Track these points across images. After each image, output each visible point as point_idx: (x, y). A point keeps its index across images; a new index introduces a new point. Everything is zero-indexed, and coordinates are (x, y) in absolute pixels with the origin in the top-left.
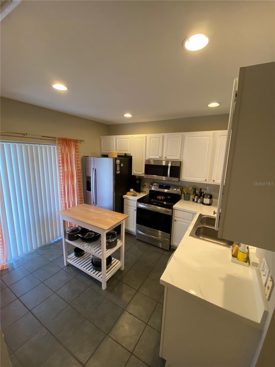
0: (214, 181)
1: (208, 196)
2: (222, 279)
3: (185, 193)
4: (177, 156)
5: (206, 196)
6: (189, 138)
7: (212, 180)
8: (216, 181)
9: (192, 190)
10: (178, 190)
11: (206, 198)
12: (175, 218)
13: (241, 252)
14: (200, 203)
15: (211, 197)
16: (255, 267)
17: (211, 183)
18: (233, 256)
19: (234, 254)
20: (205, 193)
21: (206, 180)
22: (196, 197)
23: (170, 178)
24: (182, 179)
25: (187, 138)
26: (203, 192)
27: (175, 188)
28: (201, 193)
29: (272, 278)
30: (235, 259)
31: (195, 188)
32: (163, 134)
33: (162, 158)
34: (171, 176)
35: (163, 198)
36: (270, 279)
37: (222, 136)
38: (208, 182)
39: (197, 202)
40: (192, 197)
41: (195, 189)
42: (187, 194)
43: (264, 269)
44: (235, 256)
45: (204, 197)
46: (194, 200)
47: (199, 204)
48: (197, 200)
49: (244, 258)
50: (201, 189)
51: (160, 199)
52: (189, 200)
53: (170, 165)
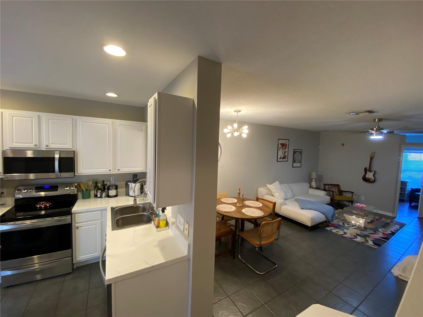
0: (119, 170)
1: (114, 187)
2: (156, 246)
3: (83, 190)
4: (67, 144)
5: (111, 188)
6: (83, 123)
7: (117, 169)
8: (121, 170)
9: (92, 184)
10: (72, 188)
11: (111, 190)
12: (76, 225)
13: (162, 221)
14: (105, 197)
15: (116, 188)
16: (174, 225)
17: (116, 172)
18: (157, 227)
19: (157, 225)
20: (108, 184)
21: (110, 170)
22: (99, 191)
23: (59, 173)
24: (78, 173)
25: (81, 123)
26: (107, 184)
27: (67, 187)
28: (104, 186)
29: (187, 222)
30: (159, 229)
31: (96, 181)
32: (38, 113)
33: (39, 146)
34: (60, 171)
35: (48, 205)
36: (186, 223)
37: (121, 126)
38: (113, 171)
39: (101, 197)
40: (92, 193)
41: (96, 183)
42: (86, 190)
43: (180, 221)
44: (158, 227)
45: (109, 189)
46: (96, 196)
47: (104, 199)
48: (101, 195)
49: (165, 224)
50: (103, 181)
51: (44, 207)
52: (89, 197)
53: (57, 156)
